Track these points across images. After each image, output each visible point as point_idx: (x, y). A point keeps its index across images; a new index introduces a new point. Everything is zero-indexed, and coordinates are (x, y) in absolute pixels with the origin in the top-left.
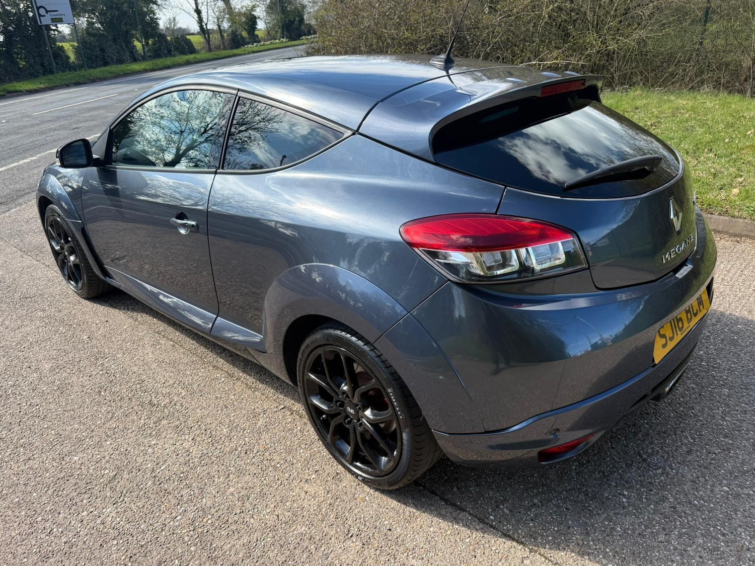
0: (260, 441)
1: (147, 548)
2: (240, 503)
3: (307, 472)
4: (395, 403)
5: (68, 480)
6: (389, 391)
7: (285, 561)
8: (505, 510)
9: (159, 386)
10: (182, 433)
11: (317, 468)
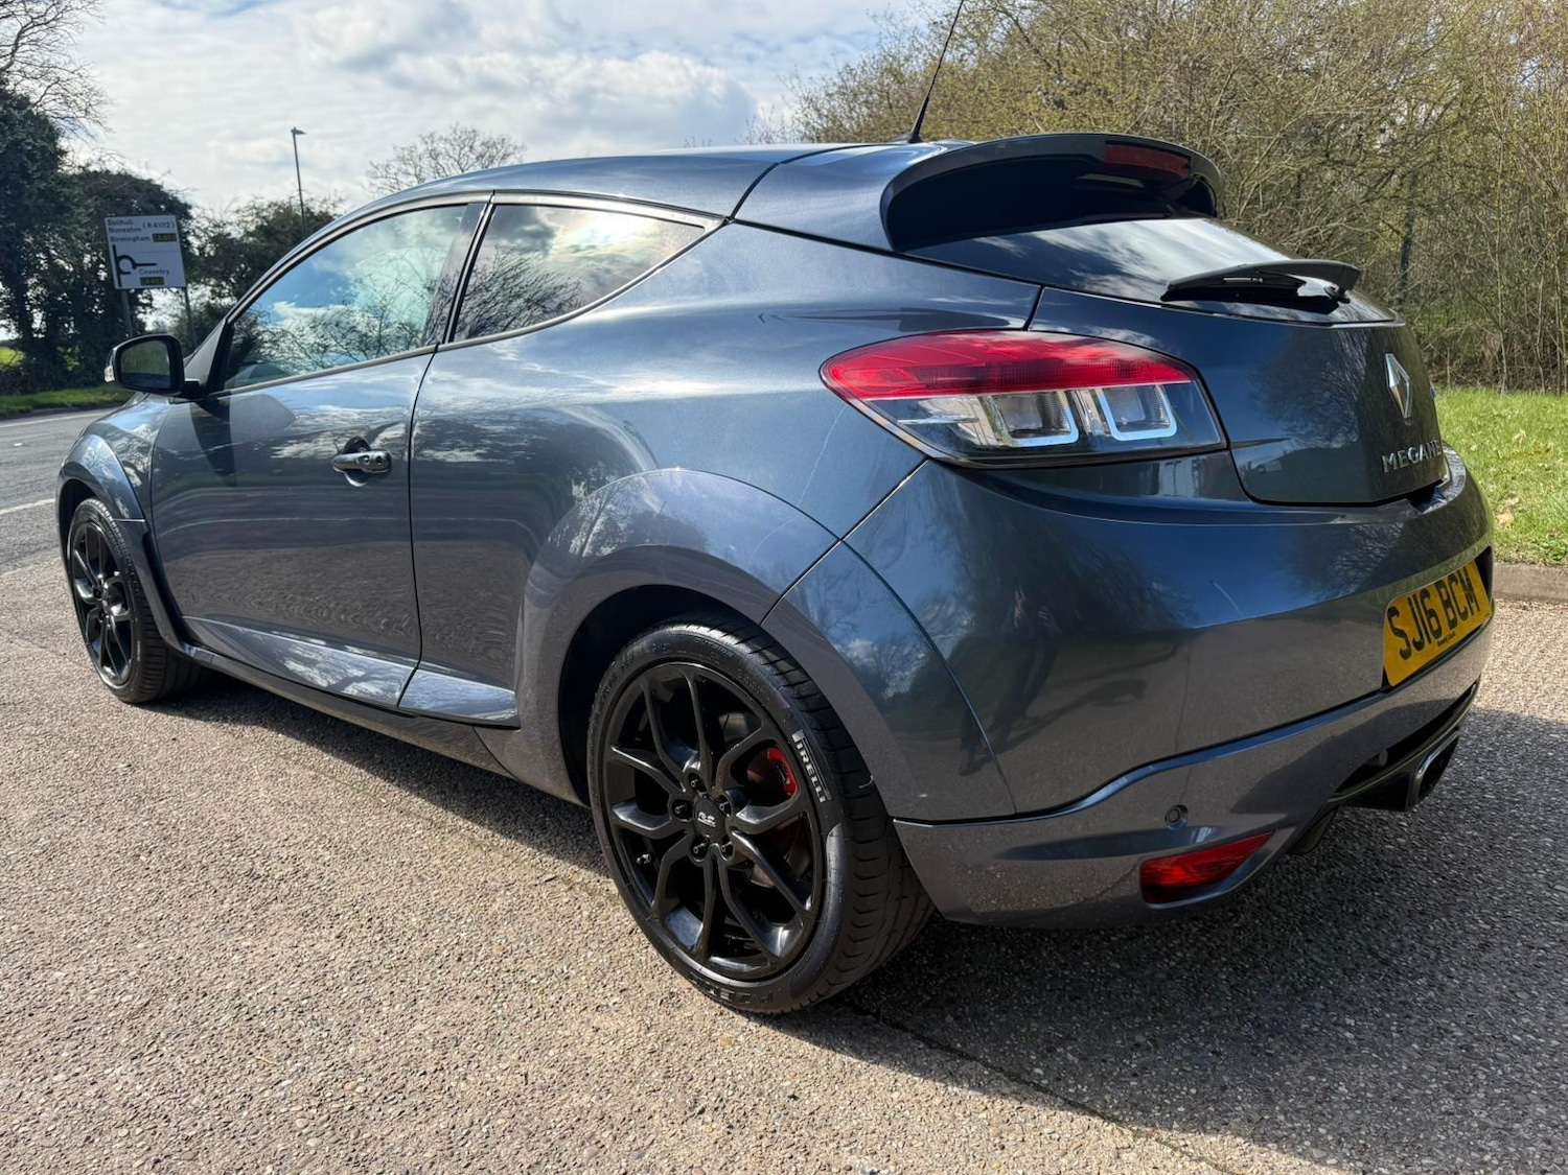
0: (494, 939)
1: (199, 1143)
2: (436, 1052)
3: (601, 990)
4: (809, 767)
5: (31, 1015)
6: (796, 738)
7: (538, 1163)
8: (1070, 1057)
9: (275, 844)
10: (315, 924)
11: (624, 984)
